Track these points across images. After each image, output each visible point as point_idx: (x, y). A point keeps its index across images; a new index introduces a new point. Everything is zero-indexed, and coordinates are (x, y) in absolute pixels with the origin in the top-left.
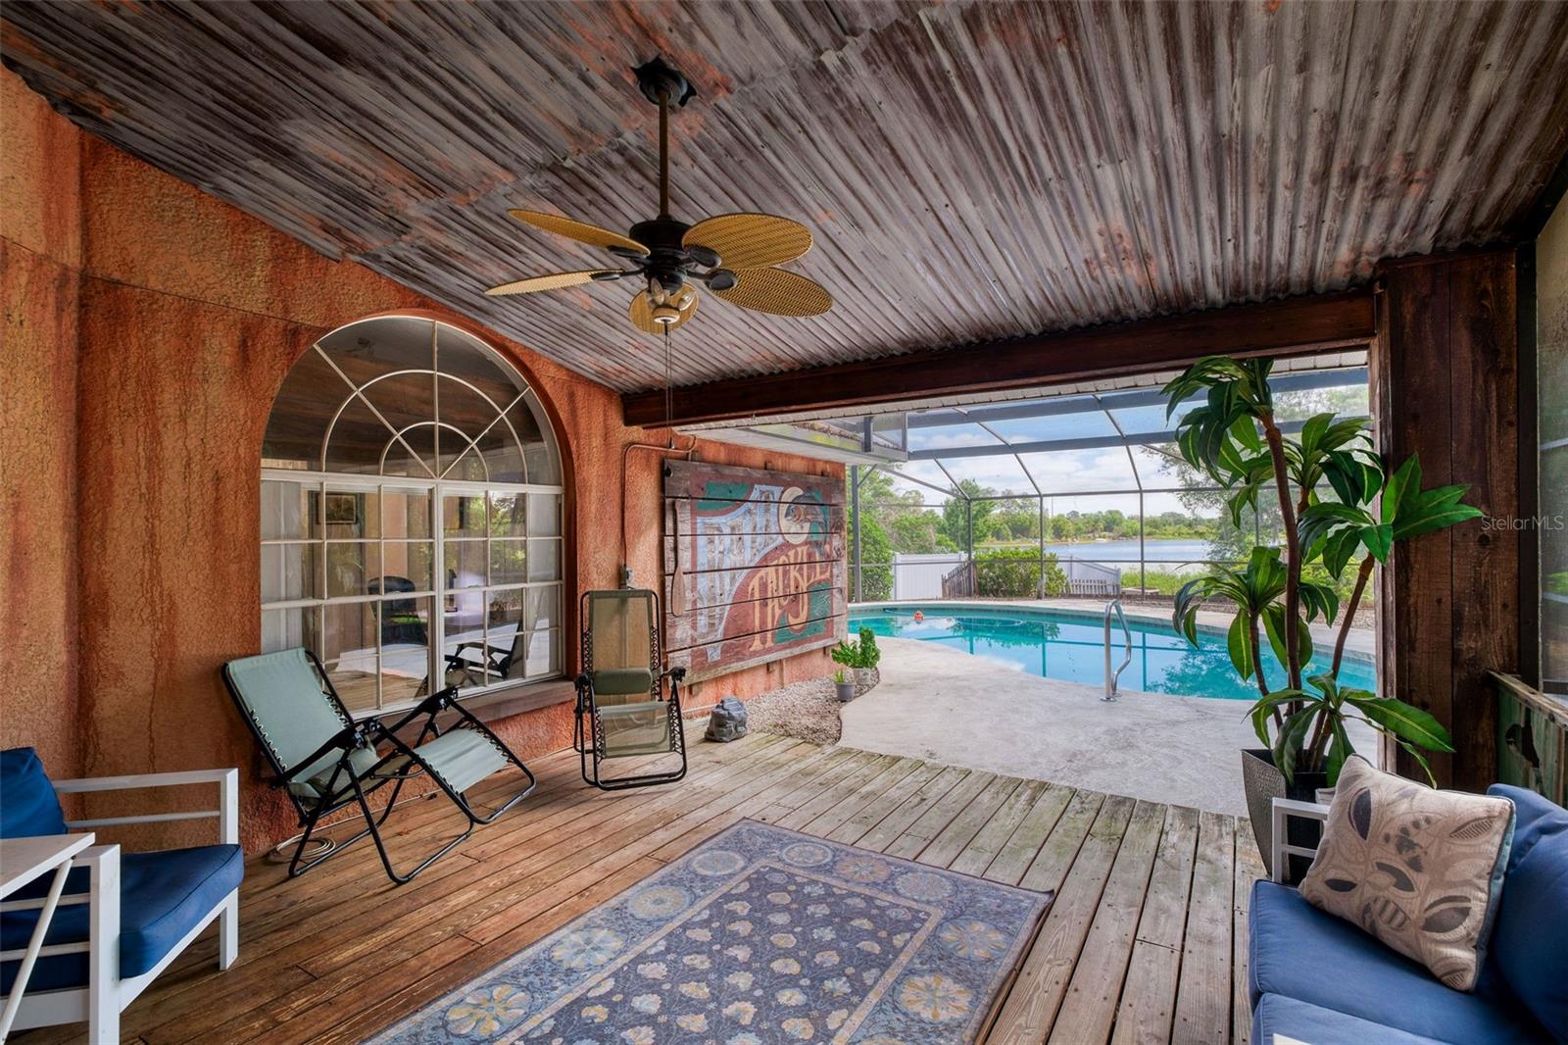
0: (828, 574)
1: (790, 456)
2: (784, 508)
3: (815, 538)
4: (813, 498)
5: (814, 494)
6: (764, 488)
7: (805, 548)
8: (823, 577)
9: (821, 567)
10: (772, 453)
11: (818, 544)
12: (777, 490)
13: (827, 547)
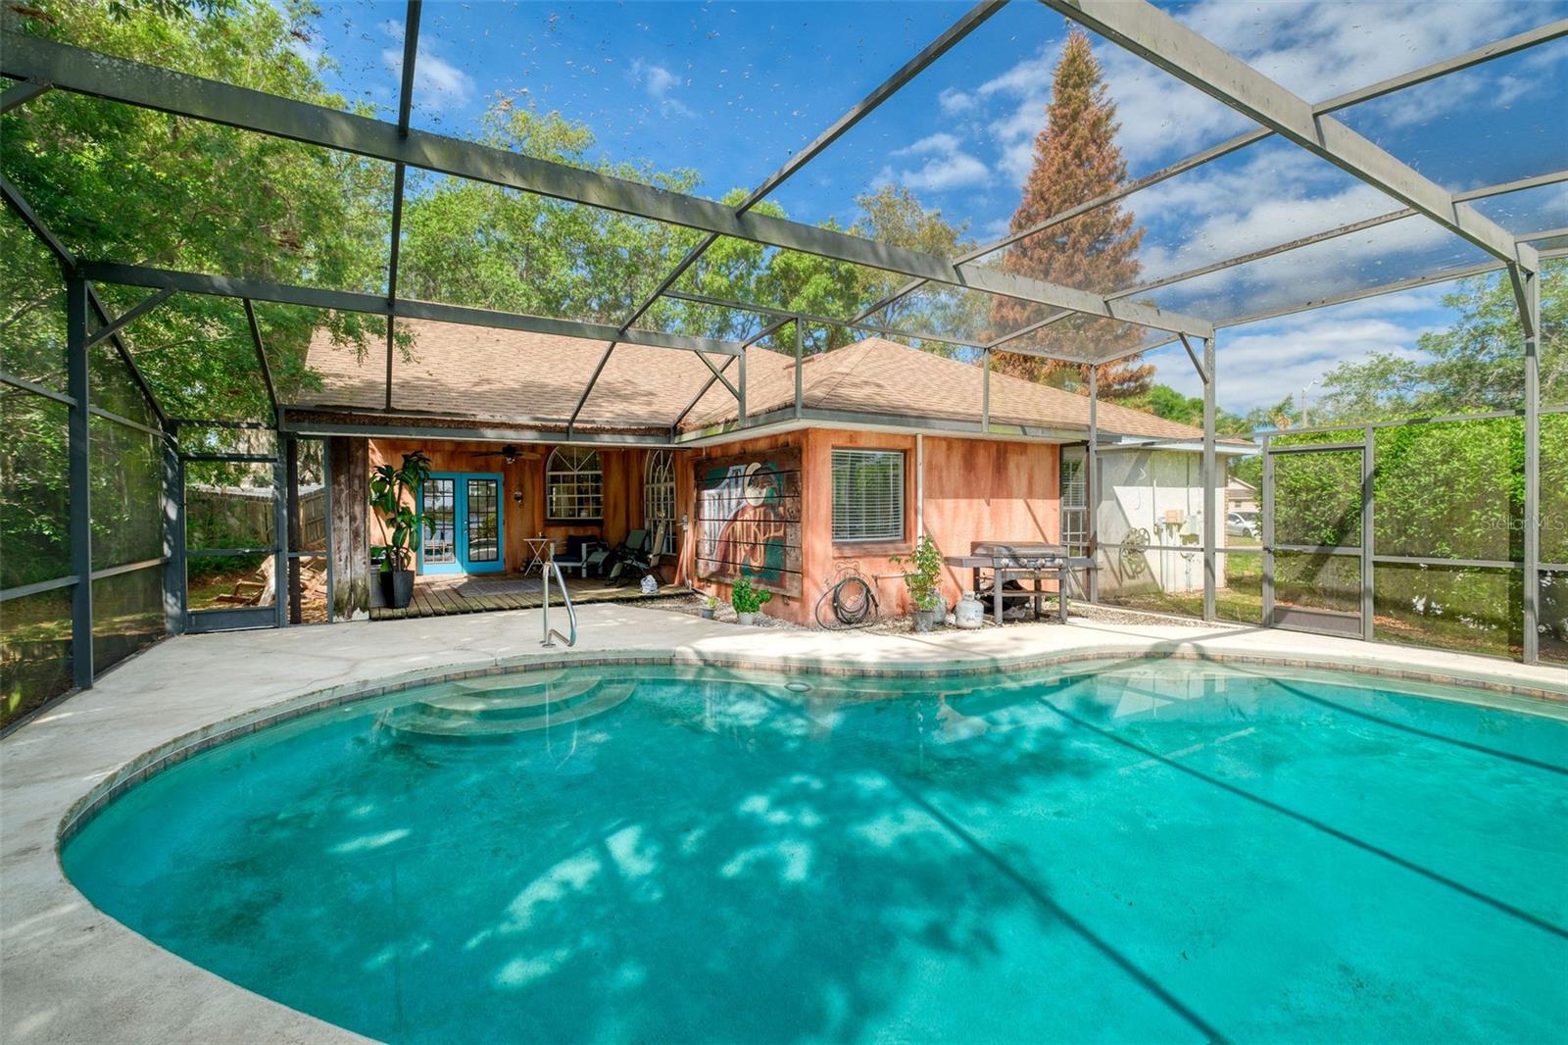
0: (781, 533)
1: (756, 440)
2: (747, 479)
3: (770, 501)
4: (769, 469)
5: (769, 465)
6: (735, 468)
7: (762, 509)
8: (777, 534)
9: (775, 526)
10: (745, 442)
11: (773, 507)
12: (742, 467)
13: (781, 509)
